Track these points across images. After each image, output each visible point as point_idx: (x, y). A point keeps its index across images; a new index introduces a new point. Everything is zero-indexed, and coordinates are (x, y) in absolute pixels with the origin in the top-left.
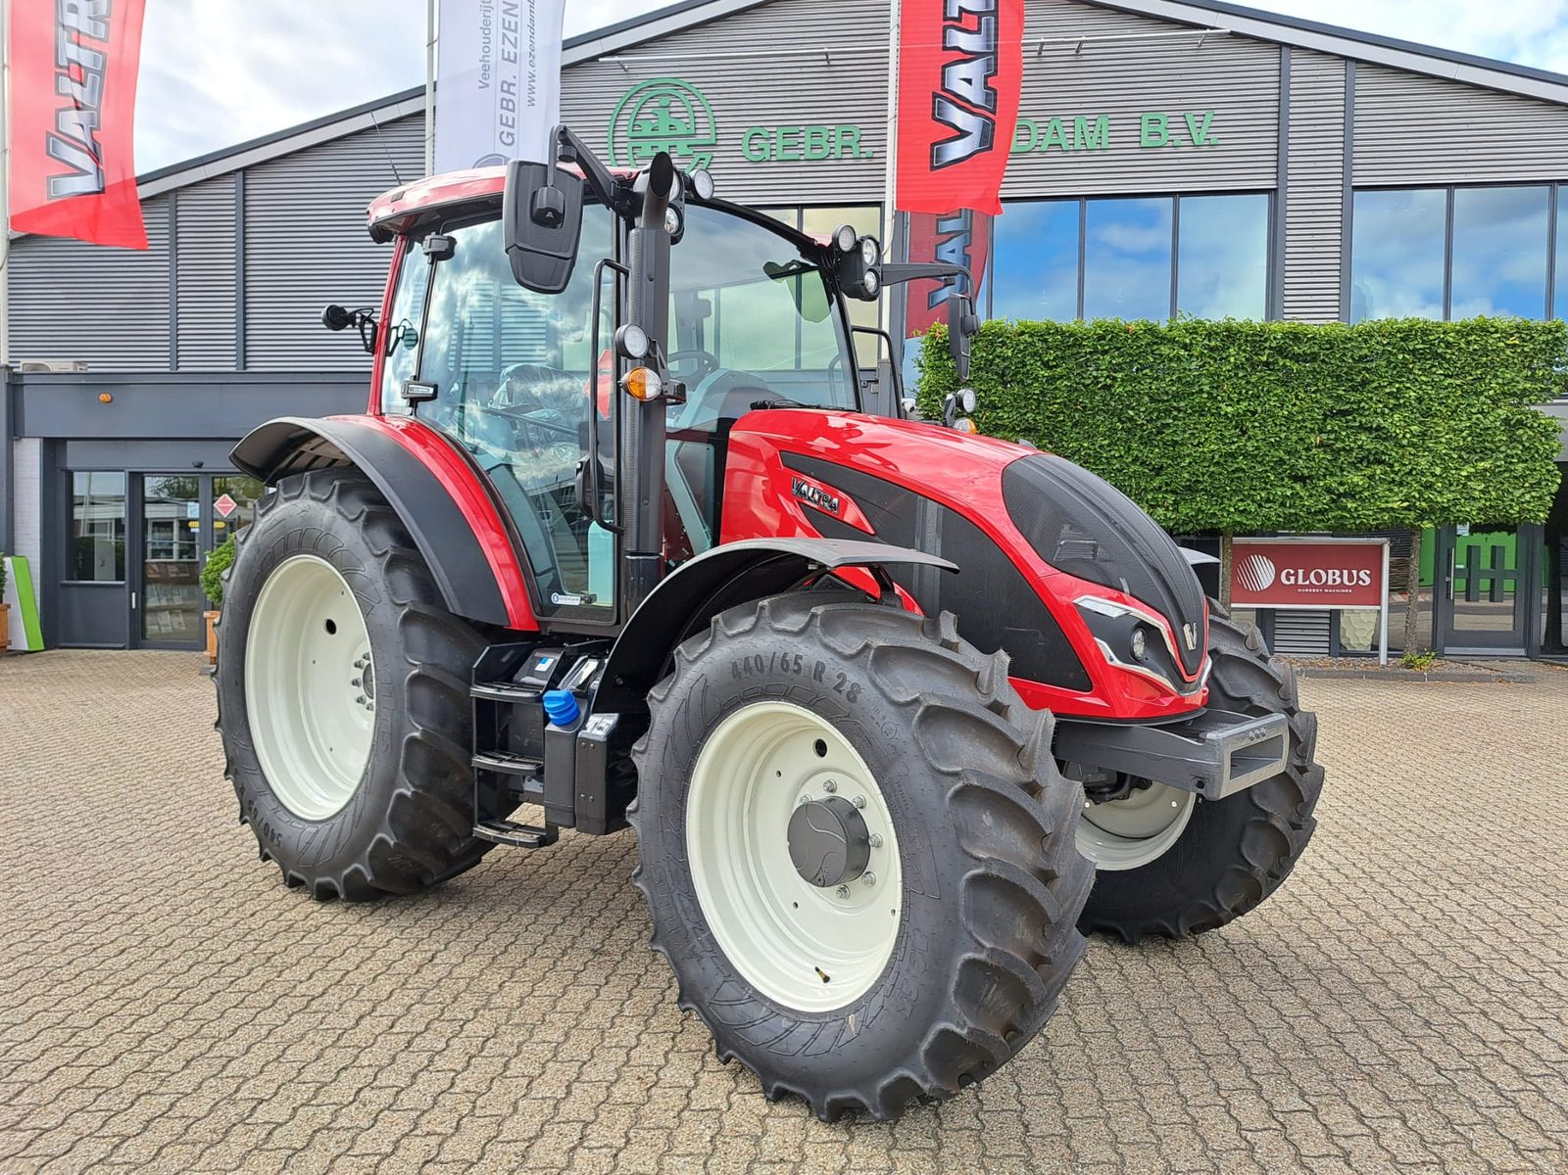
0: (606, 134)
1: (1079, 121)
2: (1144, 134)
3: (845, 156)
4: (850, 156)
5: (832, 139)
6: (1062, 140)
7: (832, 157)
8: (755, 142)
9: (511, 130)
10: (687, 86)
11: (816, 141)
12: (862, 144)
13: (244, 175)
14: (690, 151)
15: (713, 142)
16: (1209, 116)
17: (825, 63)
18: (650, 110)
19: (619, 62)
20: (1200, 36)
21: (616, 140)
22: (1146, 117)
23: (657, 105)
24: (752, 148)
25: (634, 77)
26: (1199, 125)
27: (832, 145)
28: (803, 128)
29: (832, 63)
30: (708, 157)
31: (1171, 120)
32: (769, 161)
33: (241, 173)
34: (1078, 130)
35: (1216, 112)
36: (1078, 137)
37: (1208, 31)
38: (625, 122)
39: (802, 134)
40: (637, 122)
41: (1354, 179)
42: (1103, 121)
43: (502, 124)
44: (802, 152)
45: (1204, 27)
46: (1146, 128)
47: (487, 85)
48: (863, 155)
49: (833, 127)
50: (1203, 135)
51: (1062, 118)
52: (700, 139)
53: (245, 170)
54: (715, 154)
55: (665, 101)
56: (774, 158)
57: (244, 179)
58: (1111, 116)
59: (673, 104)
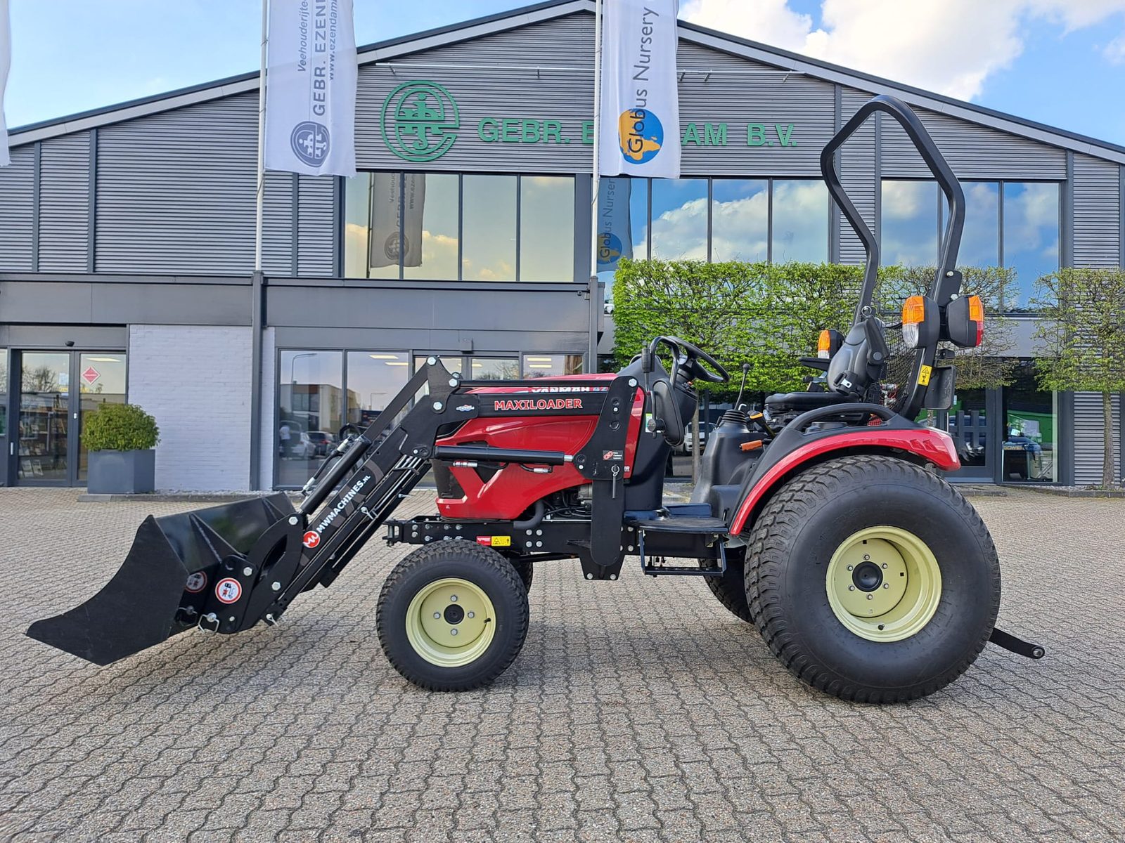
0: (379, 117)
1: (708, 127)
2: (750, 137)
3: (550, 141)
4: (554, 141)
5: (541, 129)
6: (697, 139)
7: (542, 141)
8: (486, 128)
9: (322, 103)
10: (438, 87)
11: (530, 129)
12: (562, 134)
13: (97, 132)
14: (440, 132)
15: (457, 126)
16: (791, 128)
17: (536, 77)
18: (411, 102)
19: (390, 67)
20: (785, 75)
21: (386, 121)
22: (751, 126)
23: (416, 98)
24: (485, 132)
25: (399, 78)
26: (784, 132)
27: (541, 133)
28: (521, 121)
29: (541, 77)
30: (453, 136)
31: (767, 128)
32: (497, 142)
33: (95, 131)
34: (707, 132)
35: (796, 125)
36: (707, 136)
37: (791, 72)
38: (393, 110)
39: (520, 125)
40: (402, 110)
41: (882, 173)
42: (723, 127)
43: (315, 99)
44: (520, 137)
45: (789, 70)
46: (751, 134)
47: (304, 70)
48: (563, 141)
49: (542, 121)
50: (787, 140)
51: (697, 124)
52: (448, 124)
53: (98, 128)
54: (459, 135)
55: (422, 96)
56: (500, 140)
57: (97, 136)
58: (728, 124)
59: (428, 98)
